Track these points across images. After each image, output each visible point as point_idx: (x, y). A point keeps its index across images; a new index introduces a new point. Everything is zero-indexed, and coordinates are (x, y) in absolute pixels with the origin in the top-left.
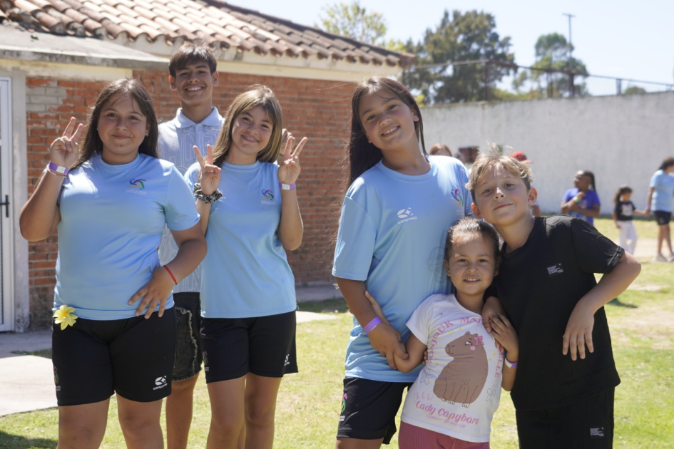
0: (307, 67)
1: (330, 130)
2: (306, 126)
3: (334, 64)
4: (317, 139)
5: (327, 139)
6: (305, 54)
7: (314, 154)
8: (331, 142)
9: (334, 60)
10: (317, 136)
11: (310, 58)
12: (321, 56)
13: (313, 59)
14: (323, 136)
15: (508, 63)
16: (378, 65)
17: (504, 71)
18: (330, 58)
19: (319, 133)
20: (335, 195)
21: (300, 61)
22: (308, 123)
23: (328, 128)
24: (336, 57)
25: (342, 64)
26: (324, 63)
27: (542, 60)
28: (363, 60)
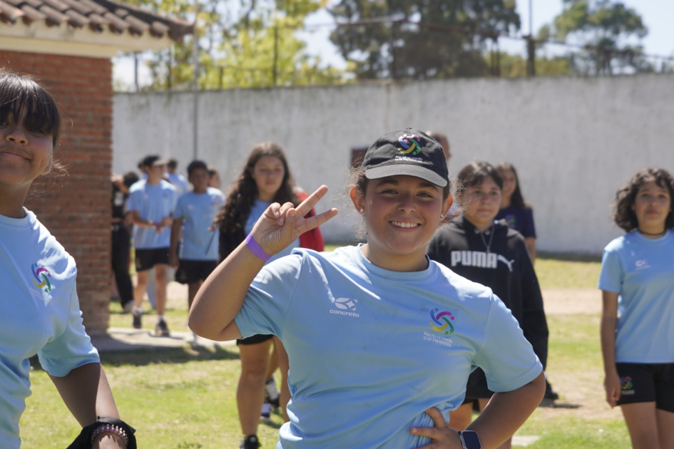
0: (31, 36)
3: (71, 33)
6: (27, 20)
9: (71, 28)
11: (33, 26)
12: (51, 22)
13: (39, 28)
15: (506, 12)
16: (136, 36)
17: (500, 26)
18: (64, 26)
20: (74, 214)
21: (19, 29)
24: (73, 24)
25: (84, 34)
26: (54, 32)
27: (573, 8)
28: (114, 29)
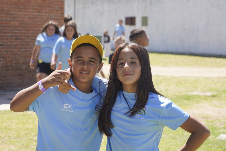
1: (50, 10)
2: (36, 7)
4: (43, 14)
5: (48, 14)
7: (41, 22)
8: (50, 16)
10: (42, 12)
14: (46, 13)
19: (44, 11)
22: (38, 6)
23: (48, 9)
